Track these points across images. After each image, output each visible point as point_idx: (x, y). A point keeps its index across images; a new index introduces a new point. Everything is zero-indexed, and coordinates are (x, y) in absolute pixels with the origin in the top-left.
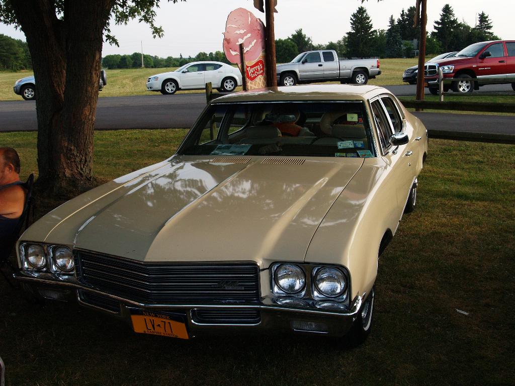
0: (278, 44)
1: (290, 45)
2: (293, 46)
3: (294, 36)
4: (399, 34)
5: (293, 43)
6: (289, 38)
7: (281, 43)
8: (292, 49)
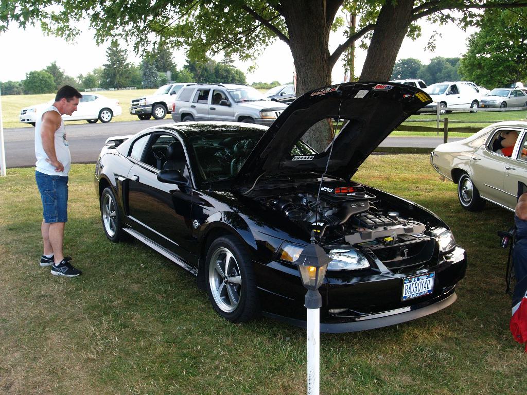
0: (34, 75)
1: (46, 76)
2: (50, 77)
3: (49, 68)
4: (154, 66)
5: (49, 74)
6: (44, 70)
7: (37, 75)
8: (48, 80)
